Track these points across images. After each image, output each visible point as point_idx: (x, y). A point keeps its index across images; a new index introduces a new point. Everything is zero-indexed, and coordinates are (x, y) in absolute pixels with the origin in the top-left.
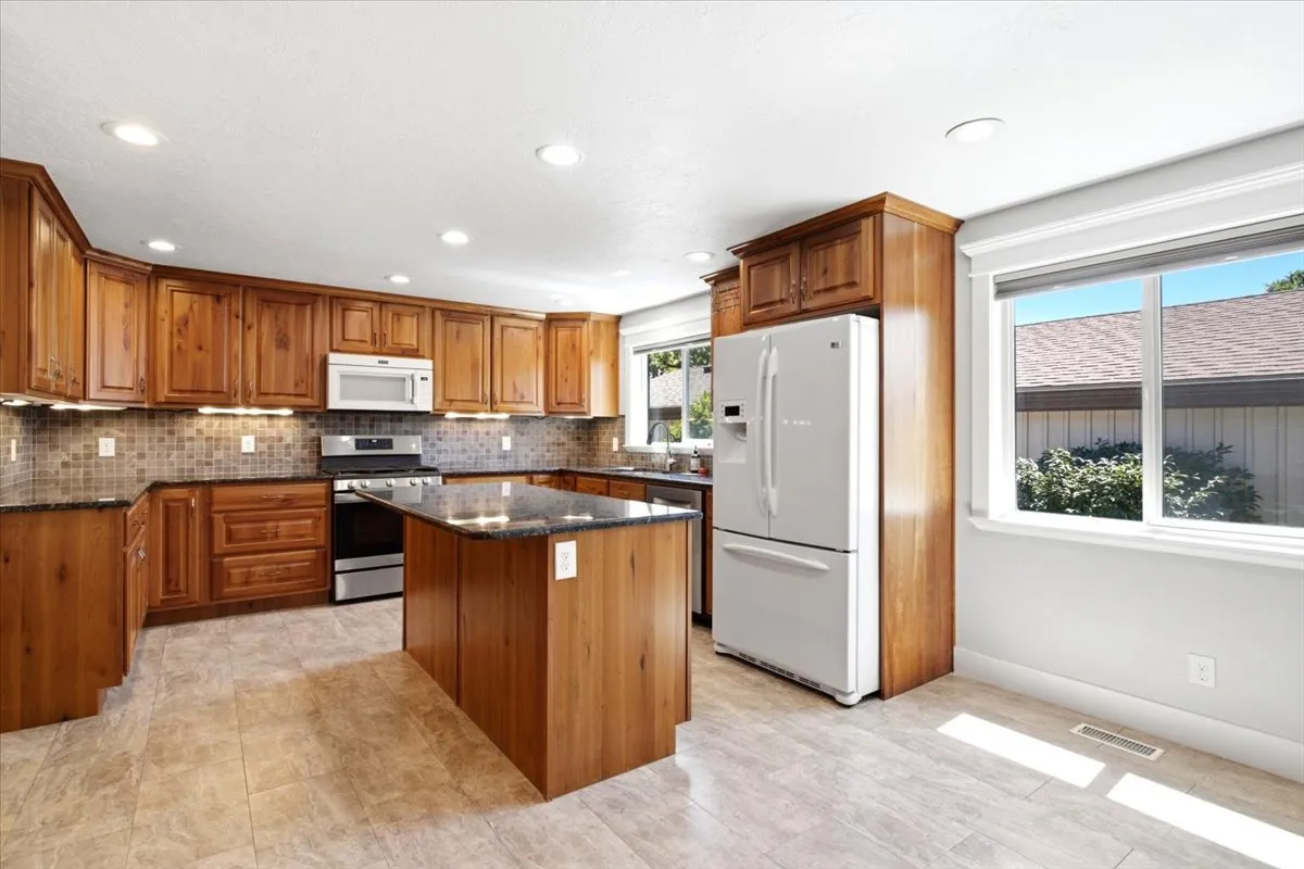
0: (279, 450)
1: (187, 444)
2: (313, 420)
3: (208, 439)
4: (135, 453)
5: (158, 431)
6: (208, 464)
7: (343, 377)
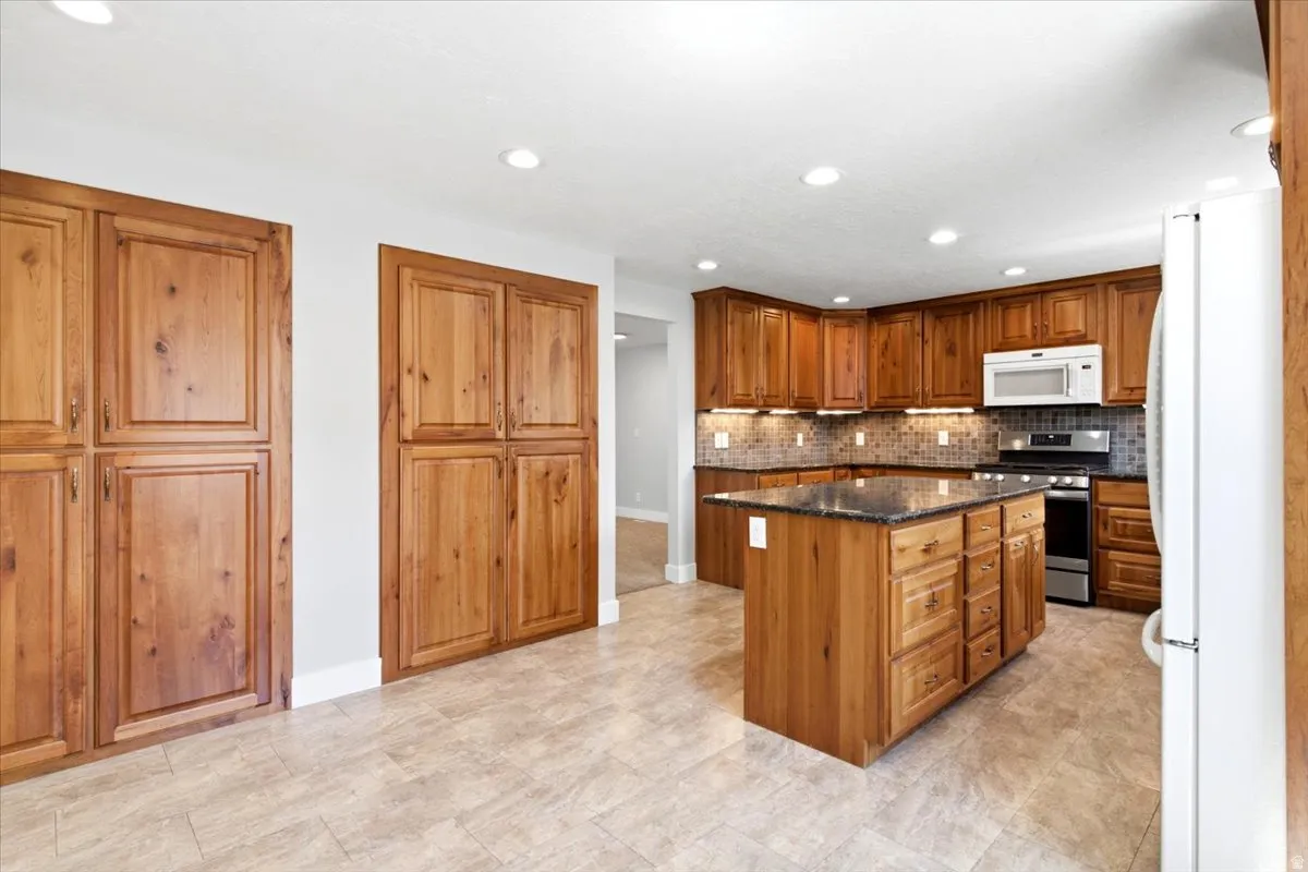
0: (967, 441)
1: (903, 437)
2: (996, 417)
3: (917, 433)
4: (874, 443)
5: (887, 427)
6: (916, 453)
7: (996, 375)
